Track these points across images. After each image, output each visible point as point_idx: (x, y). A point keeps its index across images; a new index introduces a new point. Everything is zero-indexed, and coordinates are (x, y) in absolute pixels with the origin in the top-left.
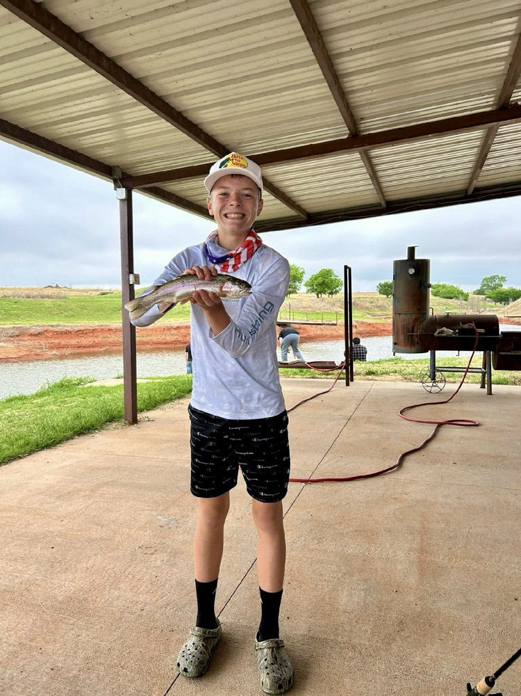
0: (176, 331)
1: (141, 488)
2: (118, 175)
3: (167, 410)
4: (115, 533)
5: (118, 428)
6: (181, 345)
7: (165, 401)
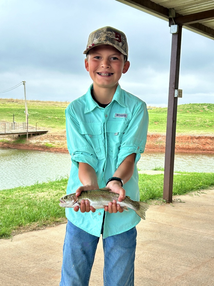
0: (197, 140)
1: (177, 249)
2: (173, 15)
3: (194, 196)
4: (160, 277)
5: (158, 205)
6: (201, 152)
7: (192, 189)
